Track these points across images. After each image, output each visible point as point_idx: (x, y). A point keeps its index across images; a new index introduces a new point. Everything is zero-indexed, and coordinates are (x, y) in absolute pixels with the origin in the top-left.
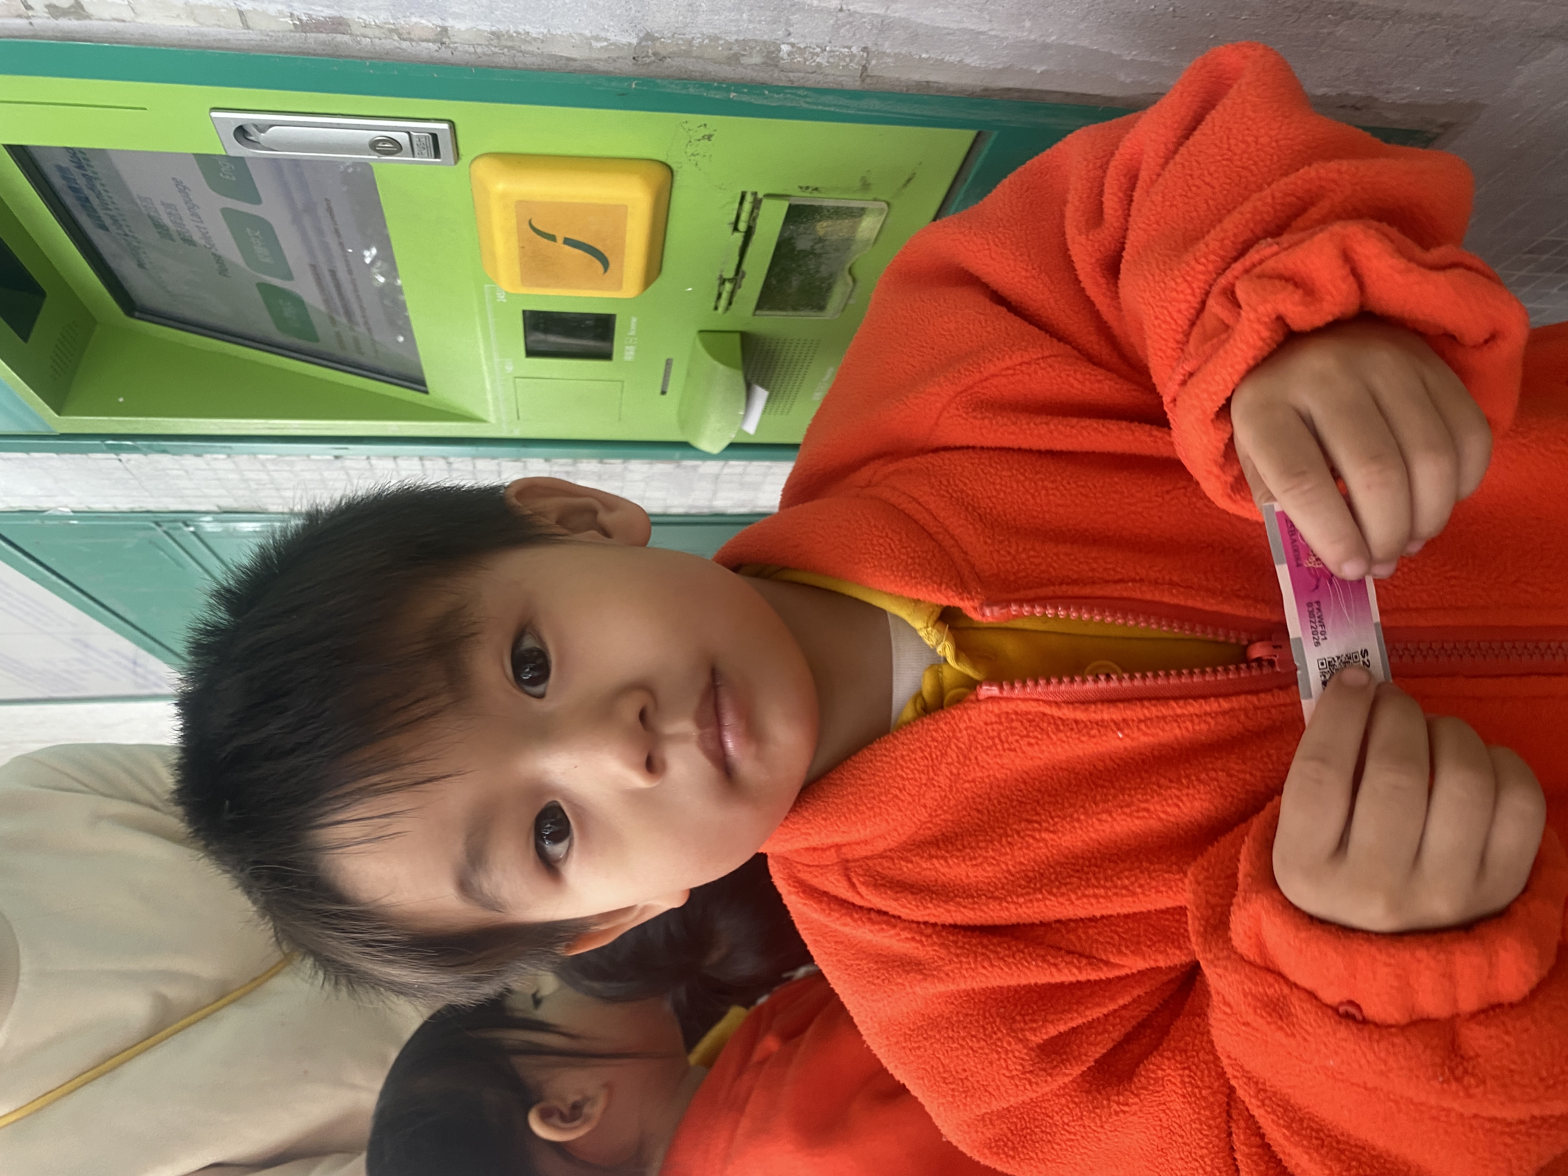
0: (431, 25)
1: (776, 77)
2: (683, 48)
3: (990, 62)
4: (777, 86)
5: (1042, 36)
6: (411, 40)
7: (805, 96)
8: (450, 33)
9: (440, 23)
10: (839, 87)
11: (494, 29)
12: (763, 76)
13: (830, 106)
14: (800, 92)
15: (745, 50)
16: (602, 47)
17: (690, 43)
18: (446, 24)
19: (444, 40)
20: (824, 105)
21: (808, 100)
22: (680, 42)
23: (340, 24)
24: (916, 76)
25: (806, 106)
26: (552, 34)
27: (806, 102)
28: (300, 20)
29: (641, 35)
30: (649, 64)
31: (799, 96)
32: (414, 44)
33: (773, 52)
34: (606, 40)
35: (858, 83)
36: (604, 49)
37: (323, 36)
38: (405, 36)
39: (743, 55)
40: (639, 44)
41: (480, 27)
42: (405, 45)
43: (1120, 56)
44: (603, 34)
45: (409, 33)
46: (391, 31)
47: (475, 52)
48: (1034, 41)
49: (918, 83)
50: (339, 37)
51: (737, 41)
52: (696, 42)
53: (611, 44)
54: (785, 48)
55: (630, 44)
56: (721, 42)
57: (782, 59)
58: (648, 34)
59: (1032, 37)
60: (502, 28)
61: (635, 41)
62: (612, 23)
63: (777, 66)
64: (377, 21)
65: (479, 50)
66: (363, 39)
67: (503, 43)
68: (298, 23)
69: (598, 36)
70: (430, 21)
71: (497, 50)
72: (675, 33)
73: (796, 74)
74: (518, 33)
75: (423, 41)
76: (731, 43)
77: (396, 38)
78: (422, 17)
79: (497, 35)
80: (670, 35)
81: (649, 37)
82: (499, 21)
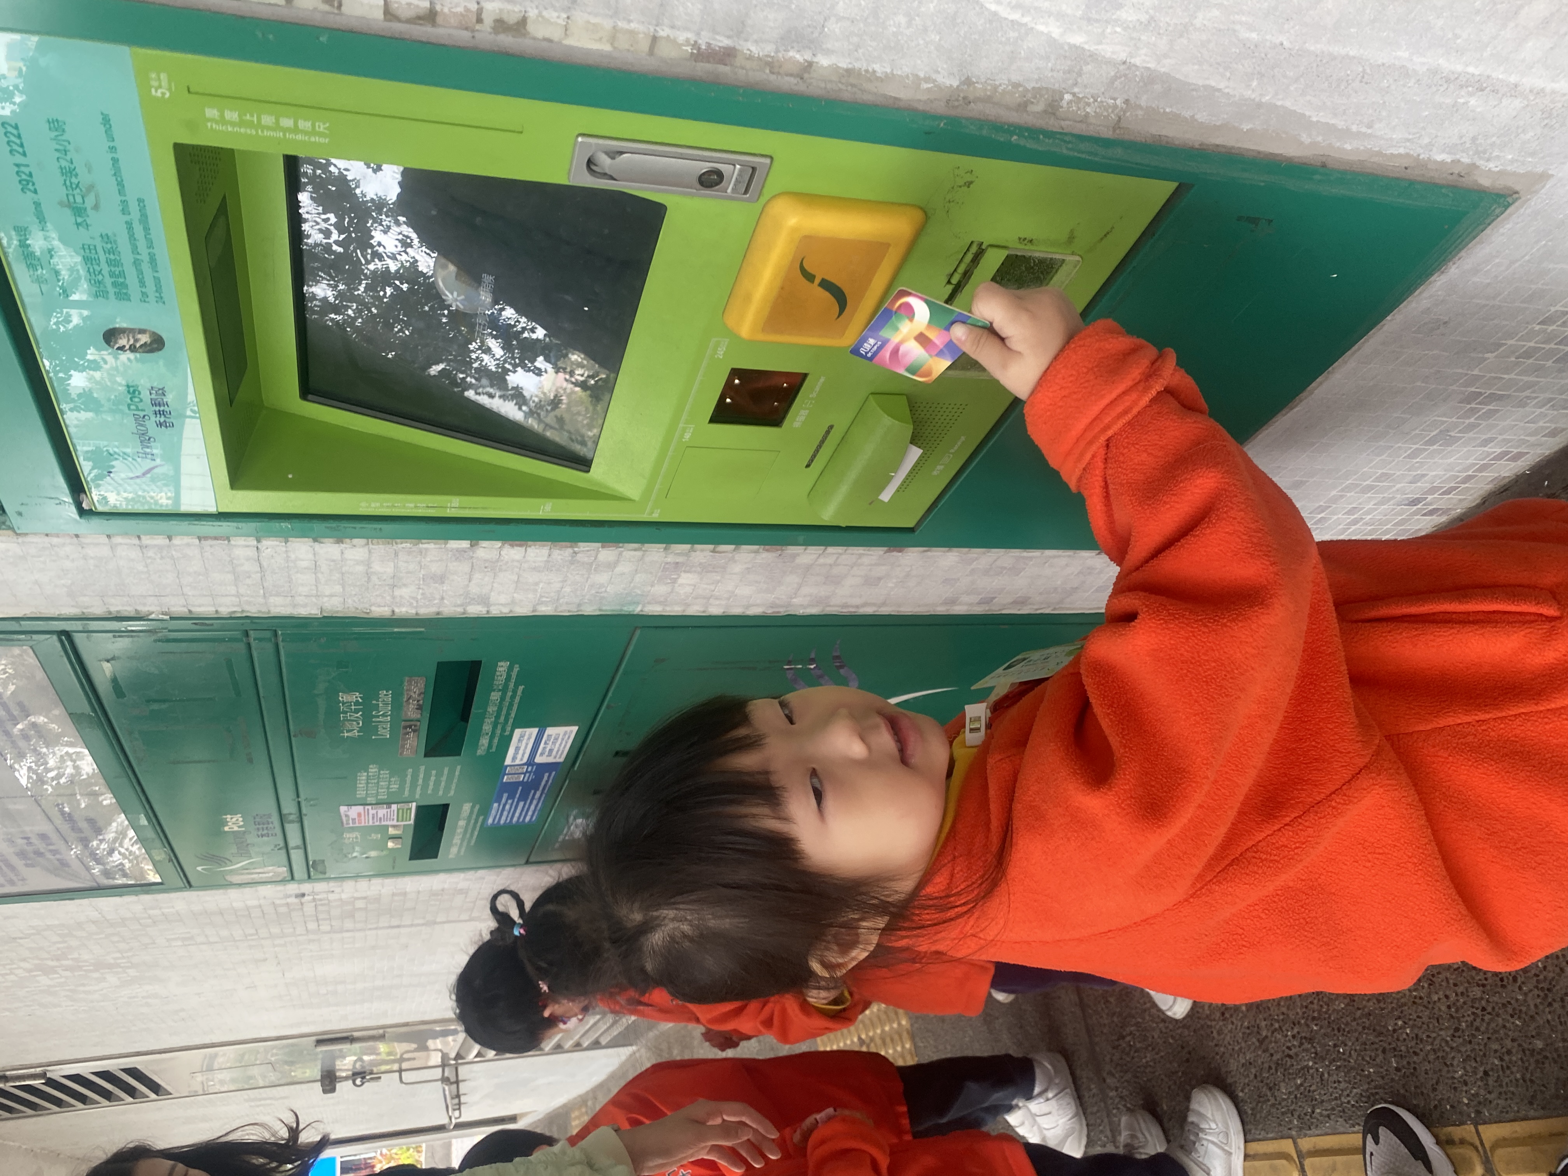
0: (801, 60)
1: (1052, 124)
2: (988, 93)
3: (1214, 119)
4: (1052, 132)
5: (1261, 95)
6: (779, 73)
7: (1069, 142)
8: (813, 68)
9: (809, 59)
10: (1097, 135)
11: (850, 66)
12: (1040, 123)
13: (1083, 153)
14: (1067, 138)
15: (1035, 98)
16: (928, 89)
17: (995, 88)
18: (815, 60)
19: (806, 76)
20: (1079, 152)
21: (1070, 146)
22: (989, 88)
23: (729, 55)
24: (1155, 130)
25: (1065, 151)
26: (893, 74)
27: (1068, 149)
28: (699, 49)
29: (963, 79)
30: (957, 107)
31: (1065, 141)
32: (779, 77)
33: (1056, 101)
34: (934, 81)
35: (1111, 133)
36: (929, 90)
37: (708, 66)
38: (776, 70)
39: (1032, 103)
40: (958, 86)
41: (840, 65)
42: (773, 77)
43: (1310, 117)
44: (934, 76)
45: (780, 67)
46: (768, 64)
47: (825, 88)
48: (1254, 100)
49: (1153, 136)
50: (722, 68)
51: (1034, 88)
52: (1000, 89)
53: (935, 86)
54: (1067, 97)
55: (951, 86)
56: (1021, 89)
57: (1062, 107)
58: (968, 78)
59: (1253, 96)
60: (857, 65)
61: (956, 84)
62: (945, 66)
63: (1054, 114)
64: (761, 54)
65: (829, 86)
66: (740, 71)
67: (852, 80)
68: (695, 51)
69: (929, 78)
70: (802, 56)
71: (843, 87)
72: (989, 79)
73: (1067, 122)
74: (867, 71)
75: (787, 75)
76: (1027, 90)
77: (767, 71)
78: (798, 51)
79: (849, 72)
80: (983, 80)
81: (968, 82)
82: (857, 59)
